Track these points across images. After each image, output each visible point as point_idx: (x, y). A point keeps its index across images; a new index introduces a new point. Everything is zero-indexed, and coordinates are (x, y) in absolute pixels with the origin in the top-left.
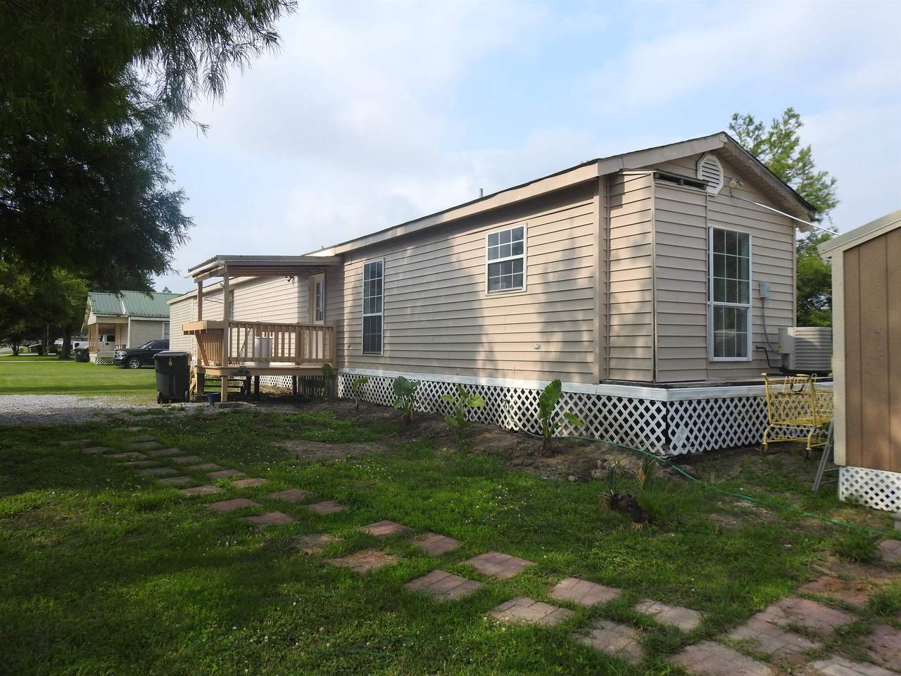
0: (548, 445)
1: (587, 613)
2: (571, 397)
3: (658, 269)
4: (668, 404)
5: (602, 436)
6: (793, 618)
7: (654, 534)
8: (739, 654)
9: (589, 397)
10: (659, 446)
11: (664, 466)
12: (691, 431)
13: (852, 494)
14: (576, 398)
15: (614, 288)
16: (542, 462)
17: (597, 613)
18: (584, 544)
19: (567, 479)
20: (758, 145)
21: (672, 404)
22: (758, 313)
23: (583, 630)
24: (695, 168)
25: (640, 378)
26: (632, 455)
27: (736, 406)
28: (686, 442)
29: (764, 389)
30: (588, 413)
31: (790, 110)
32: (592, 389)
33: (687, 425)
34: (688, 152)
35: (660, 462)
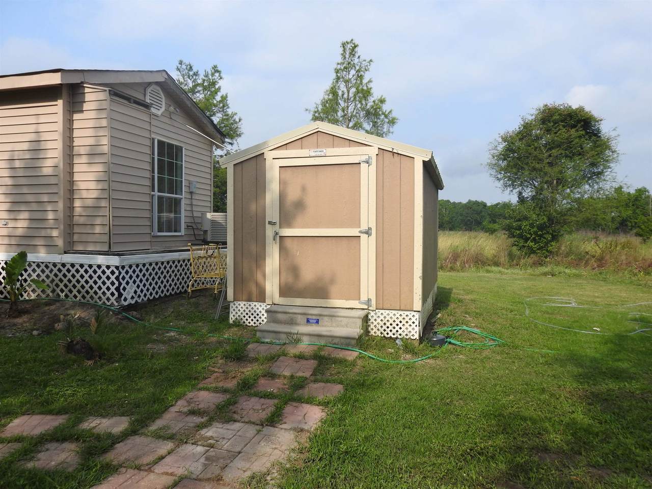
0: (14, 308)
1: (34, 442)
2: (38, 266)
3: (112, 165)
4: (120, 267)
5: (66, 296)
6: (193, 405)
7: (102, 366)
8: (154, 439)
9: (55, 265)
10: (113, 299)
11: (116, 314)
12: (138, 286)
13: (236, 319)
14: (43, 266)
15: (76, 177)
16: (8, 323)
17: (44, 439)
18: (40, 385)
19: (31, 334)
20: (195, 86)
21: (123, 267)
22: (188, 202)
23: (28, 457)
24: (144, 93)
25: (98, 248)
26: (91, 308)
27: (171, 267)
28: (134, 295)
29: (190, 255)
30: (54, 278)
31: (215, 67)
32: (57, 258)
33: (134, 282)
34: (138, 80)
35: (113, 311)
